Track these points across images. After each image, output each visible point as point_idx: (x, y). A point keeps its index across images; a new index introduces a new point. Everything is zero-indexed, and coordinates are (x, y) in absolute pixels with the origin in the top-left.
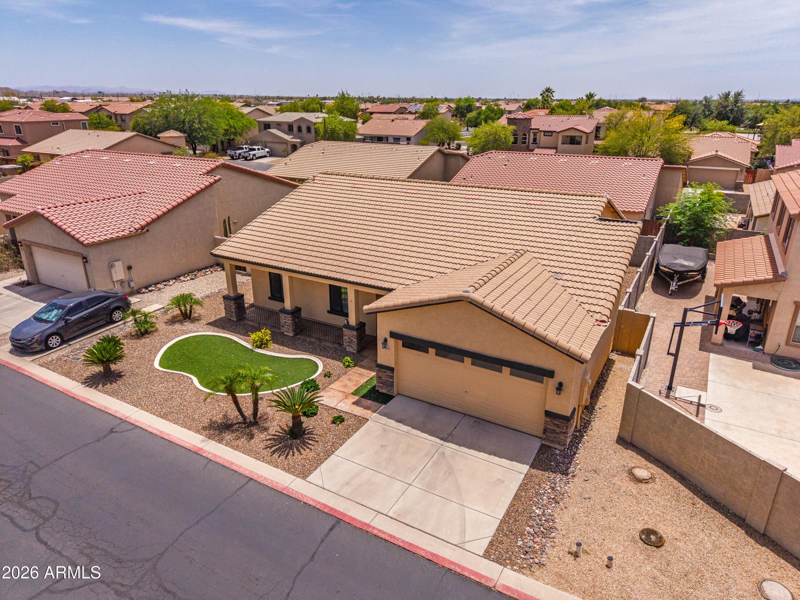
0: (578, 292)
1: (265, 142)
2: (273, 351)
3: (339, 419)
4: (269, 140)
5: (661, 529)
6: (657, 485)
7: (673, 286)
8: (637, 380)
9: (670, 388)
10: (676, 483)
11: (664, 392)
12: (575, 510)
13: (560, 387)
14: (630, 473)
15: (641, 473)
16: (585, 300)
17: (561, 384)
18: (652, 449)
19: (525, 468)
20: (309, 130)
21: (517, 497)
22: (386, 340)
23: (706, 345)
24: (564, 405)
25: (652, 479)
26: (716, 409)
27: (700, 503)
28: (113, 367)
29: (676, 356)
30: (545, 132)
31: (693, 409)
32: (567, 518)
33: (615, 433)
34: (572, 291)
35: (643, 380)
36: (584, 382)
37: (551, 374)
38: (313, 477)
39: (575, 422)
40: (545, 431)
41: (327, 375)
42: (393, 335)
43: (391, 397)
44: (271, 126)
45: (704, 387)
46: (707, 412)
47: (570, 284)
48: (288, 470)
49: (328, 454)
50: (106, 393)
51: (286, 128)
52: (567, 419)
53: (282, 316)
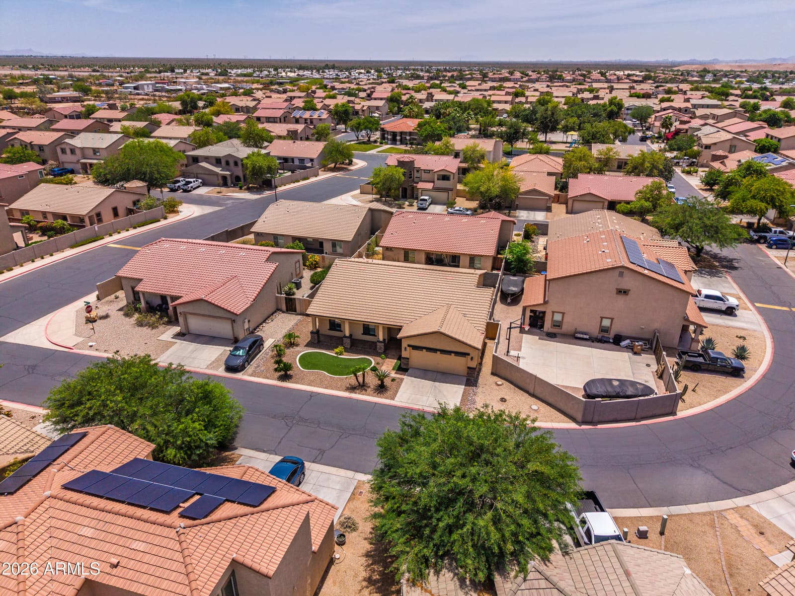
0: (473, 322)
1: (197, 174)
2: (346, 356)
3: (393, 380)
4: (201, 172)
5: (505, 397)
6: (504, 386)
7: (509, 300)
8: (496, 352)
9: (508, 352)
10: (510, 384)
11: (506, 353)
12: (480, 397)
13: (472, 358)
14: (496, 383)
15: (499, 383)
16: (476, 325)
17: (472, 357)
18: (503, 375)
19: (463, 387)
20: (236, 164)
21: (463, 395)
22: (406, 348)
23: (522, 331)
24: (473, 364)
25: (503, 384)
26: (524, 358)
27: (517, 389)
28: (288, 373)
29: (509, 340)
30: (424, 170)
31: (516, 359)
32: (479, 399)
33: (490, 371)
34: (471, 321)
35: (498, 352)
36: (478, 355)
37: (469, 354)
38: (396, 399)
39: (477, 369)
40: (468, 374)
41: (378, 364)
42: (409, 346)
43: (408, 369)
44: (200, 159)
45: (520, 350)
46: (521, 359)
47: (470, 319)
48: (387, 398)
49: (397, 392)
50: (290, 382)
51: (214, 162)
52: (475, 369)
53: (345, 339)
